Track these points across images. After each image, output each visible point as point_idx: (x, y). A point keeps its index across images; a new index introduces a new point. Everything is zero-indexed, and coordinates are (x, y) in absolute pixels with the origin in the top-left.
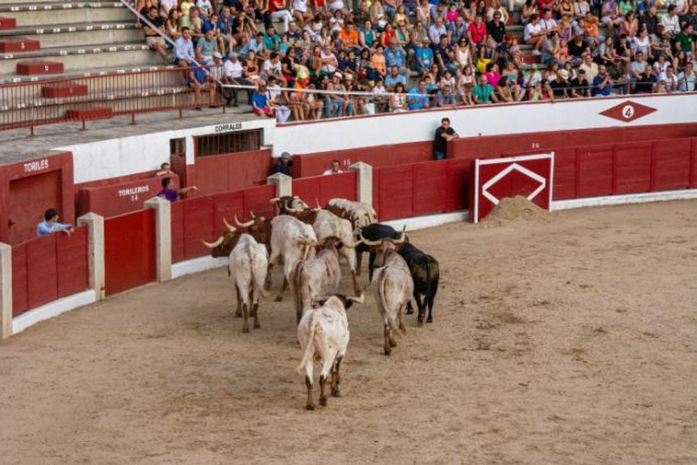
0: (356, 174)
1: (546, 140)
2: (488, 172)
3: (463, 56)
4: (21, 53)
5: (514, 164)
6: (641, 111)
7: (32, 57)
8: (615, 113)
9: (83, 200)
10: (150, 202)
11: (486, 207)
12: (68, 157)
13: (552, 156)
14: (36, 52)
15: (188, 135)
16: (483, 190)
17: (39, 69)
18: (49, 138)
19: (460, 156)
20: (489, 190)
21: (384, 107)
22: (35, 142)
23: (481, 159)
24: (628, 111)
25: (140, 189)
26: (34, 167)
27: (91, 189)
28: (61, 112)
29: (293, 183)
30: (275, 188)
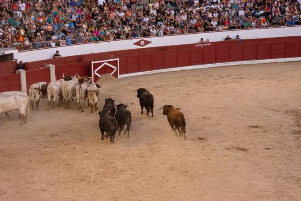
0: (49, 69)
2: (96, 66)
3: (85, 26)
5: (105, 62)
6: (147, 43)
8: (138, 43)
11: (97, 78)
13: (118, 59)
16: (95, 72)
20: (97, 72)
23: (94, 61)
24: (142, 43)
29: (26, 73)
30: (19, 75)
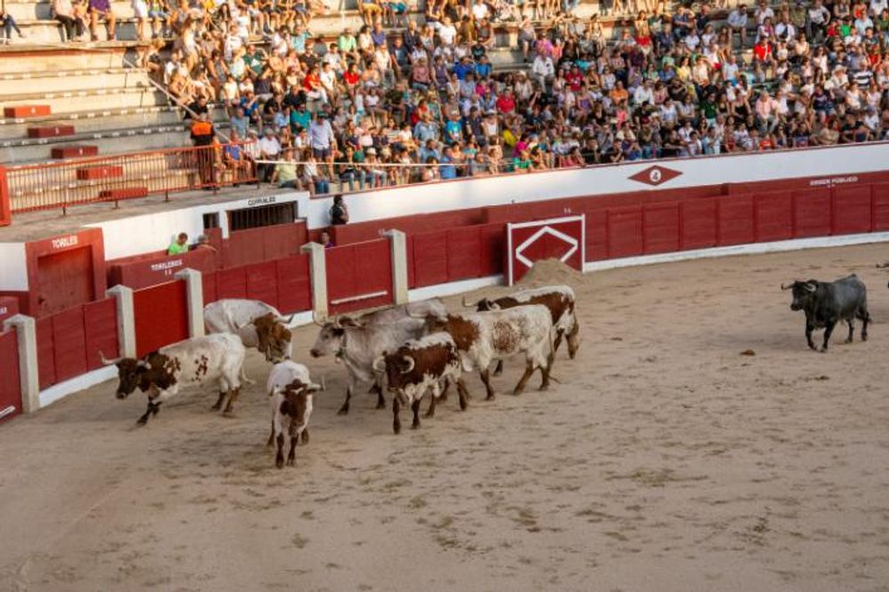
0: (389, 241)
1: (577, 204)
2: (521, 235)
3: (491, 129)
4: (54, 138)
5: (546, 227)
6: (668, 174)
7: (66, 141)
8: (643, 177)
9: (115, 274)
10: (180, 273)
11: (521, 271)
12: (98, 233)
13: (582, 218)
14: (72, 137)
15: (222, 209)
16: (517, 253)
17: (74, 152)
18: (82, 217)
19: (493, 221)
20: (523, 253)
21: (417, 178)
22: (67, 221)
23: (513, 223)
24: (655, 175)
25: (173, 264)
26: (62, 243)
27: (123, 264)
28: (95, 193)
30: (308, 257)
